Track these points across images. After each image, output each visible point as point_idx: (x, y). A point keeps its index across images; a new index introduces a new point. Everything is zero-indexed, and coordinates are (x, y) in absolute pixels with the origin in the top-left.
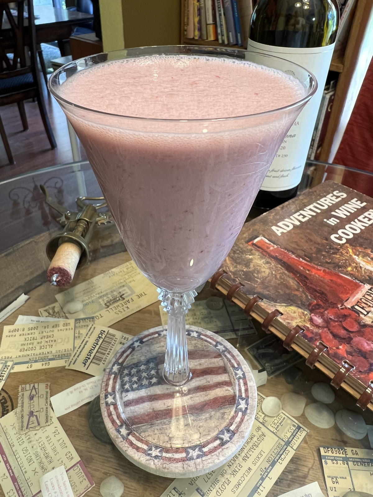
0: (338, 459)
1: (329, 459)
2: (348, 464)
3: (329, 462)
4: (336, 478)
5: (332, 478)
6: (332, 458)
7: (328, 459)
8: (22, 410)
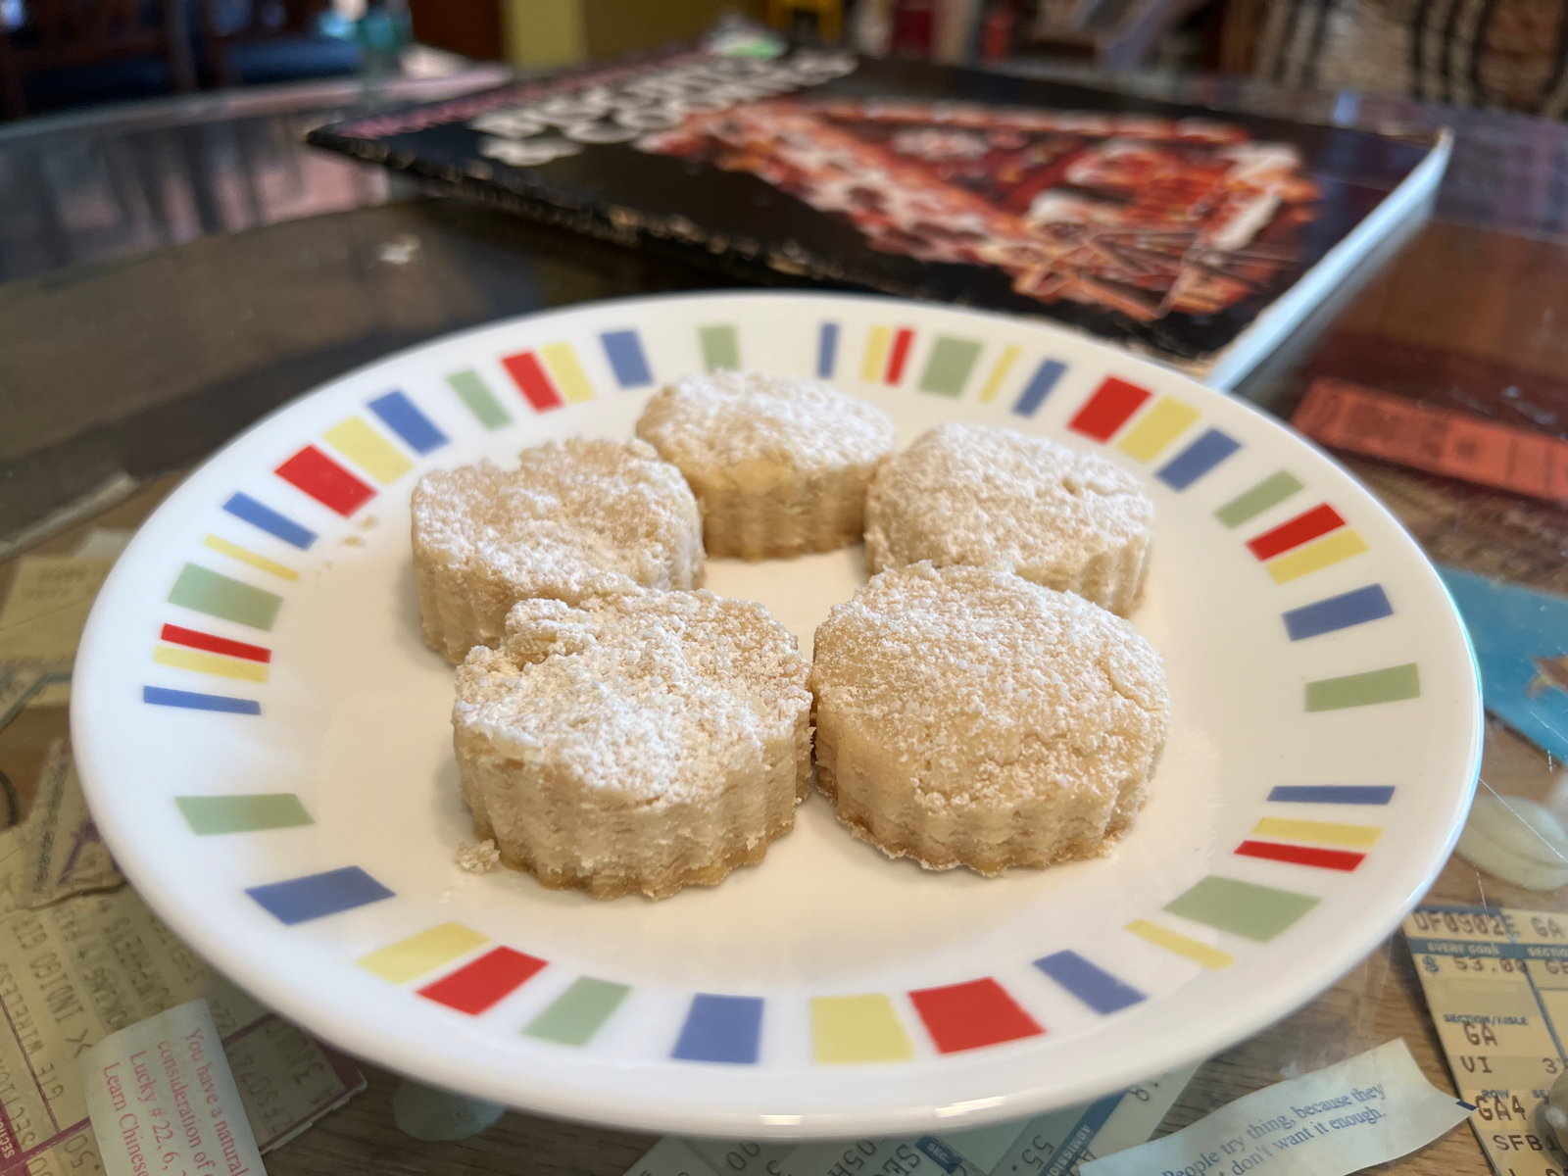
0: (1481, 950)
1: (1443, 953)
2: (1524, 969)
3: (1446, 963)
4: (1484, 1021)
5: (1467, 1024)
6: (1454, 949)
7: (1437, 953)
8: (51, 820)
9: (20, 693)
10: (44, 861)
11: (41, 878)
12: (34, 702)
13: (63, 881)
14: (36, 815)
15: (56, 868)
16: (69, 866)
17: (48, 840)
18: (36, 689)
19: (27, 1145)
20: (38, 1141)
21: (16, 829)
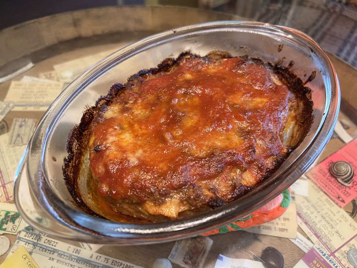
8: (13, 133)
9: (10, 108)
10: (11, 140)
11: (11, 142)
12: (12, 110)
13: (14, 144)
14: (11, 132)
15: (13, 141)
16: (15, 141)
17: (12, 136)
18: (13, 108)
19: (6, 183)
20: (7, 182)
21: (8, 133)
